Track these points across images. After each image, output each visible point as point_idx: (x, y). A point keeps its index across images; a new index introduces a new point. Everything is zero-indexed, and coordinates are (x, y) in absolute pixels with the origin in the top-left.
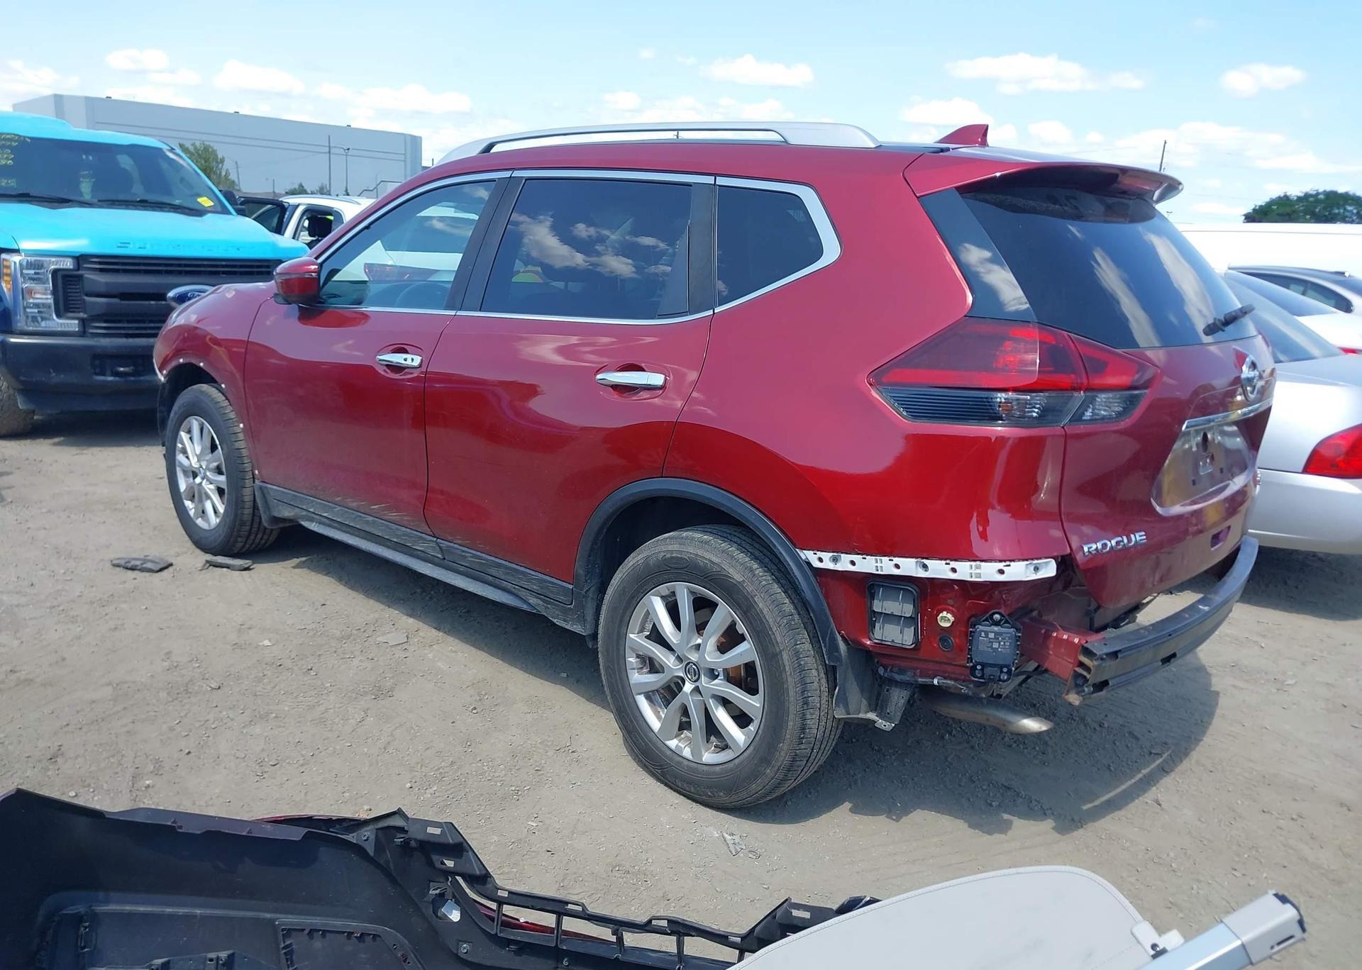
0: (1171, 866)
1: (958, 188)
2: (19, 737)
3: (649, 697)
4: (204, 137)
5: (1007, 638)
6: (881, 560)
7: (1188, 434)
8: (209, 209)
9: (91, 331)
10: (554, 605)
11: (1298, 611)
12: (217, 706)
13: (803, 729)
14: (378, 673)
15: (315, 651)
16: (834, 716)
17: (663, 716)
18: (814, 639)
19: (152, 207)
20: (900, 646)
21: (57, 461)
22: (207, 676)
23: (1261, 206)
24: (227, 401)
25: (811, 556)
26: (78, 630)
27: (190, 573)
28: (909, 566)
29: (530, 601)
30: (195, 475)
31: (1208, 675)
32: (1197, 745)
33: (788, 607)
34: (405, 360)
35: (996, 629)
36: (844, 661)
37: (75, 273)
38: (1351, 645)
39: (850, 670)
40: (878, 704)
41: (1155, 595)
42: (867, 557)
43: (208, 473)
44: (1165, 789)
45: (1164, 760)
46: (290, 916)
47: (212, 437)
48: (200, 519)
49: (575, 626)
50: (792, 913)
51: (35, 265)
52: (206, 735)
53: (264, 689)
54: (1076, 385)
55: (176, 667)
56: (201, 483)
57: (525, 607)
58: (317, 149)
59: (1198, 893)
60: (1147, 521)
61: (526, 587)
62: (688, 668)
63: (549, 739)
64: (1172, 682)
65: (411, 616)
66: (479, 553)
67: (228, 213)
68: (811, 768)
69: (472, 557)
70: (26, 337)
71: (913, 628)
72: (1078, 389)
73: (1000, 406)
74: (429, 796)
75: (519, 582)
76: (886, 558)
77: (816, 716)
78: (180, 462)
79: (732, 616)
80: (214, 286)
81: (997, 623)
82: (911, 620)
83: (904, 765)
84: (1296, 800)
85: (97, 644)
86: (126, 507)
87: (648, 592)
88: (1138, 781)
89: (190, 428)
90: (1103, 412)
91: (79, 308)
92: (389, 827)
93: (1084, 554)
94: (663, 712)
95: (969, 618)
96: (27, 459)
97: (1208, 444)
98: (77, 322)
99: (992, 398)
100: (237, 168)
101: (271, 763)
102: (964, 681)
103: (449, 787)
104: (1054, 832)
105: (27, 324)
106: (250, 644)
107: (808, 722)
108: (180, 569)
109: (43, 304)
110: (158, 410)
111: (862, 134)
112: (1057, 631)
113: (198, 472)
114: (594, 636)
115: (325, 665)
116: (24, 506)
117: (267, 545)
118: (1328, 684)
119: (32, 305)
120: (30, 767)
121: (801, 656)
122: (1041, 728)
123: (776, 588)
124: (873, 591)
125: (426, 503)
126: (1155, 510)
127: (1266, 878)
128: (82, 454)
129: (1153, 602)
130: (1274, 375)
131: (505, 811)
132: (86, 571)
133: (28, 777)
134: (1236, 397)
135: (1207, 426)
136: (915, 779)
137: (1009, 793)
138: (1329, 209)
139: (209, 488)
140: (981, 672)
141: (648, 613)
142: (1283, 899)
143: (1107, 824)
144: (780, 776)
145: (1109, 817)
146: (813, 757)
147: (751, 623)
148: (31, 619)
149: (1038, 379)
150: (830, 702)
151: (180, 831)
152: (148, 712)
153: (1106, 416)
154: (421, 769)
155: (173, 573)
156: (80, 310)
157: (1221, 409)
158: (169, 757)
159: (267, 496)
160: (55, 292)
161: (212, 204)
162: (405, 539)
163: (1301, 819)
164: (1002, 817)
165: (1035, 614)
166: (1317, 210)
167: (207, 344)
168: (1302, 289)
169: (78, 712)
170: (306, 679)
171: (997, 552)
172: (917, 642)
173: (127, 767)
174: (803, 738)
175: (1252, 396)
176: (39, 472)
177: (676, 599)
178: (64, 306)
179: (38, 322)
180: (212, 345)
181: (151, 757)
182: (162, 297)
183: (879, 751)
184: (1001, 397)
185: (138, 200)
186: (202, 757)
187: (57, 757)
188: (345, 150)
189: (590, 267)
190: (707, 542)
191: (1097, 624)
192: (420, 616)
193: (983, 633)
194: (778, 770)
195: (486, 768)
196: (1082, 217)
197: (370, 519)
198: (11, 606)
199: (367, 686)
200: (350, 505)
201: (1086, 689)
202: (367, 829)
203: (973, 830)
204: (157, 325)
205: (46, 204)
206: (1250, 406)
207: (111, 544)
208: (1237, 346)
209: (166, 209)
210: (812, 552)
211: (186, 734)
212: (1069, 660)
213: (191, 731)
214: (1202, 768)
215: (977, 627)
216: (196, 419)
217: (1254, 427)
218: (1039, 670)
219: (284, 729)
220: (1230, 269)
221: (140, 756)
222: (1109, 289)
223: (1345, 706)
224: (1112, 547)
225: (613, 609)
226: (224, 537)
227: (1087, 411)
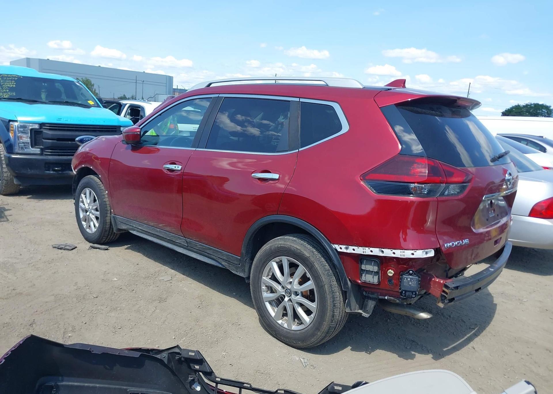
0: (480, 373)
1: (395, 104)
2: (17, 316)
3: (270, 303)
4: (87, 76)
5: (415, 281)
6: (365, 249)
7: (485, 201)
8: (92, 105)
9: (45, 153)
10: (232, 265)
11: (527, 272)
12: (96, 305)
13: (333, 316)
14: (161, 292)
15: (135, 283)
16: (345, 311)
17: (276, 311)
18: (338, 280)
19: (69, 104)
20: (372, 283)
21: (29, 205)
22: (92, 292)
23: (508, 109)
24: (101, 182)
25: (337, 247)
26: (40, 273)
27: (84, 251)
28: (376, 251)
29: (223, 264)
30: (87, 212)
31: (492, 297)
32: (489, 325)
33: (327, 267)
34: (175, 167)
35: (411, 277)
36: (350, 289)
37: (39, 130)
38: (549, 285)
39: (352, 293)
40: (362, 307)
41: (471, 264)
42: (360, 248)
43: (92, 211)
44: (476, 343)
45: (476, 331)
46: (133, 388)
47: (94, 196)
48: (88, 229)
49: (240, 274)
50: (334, 387)
51: (23, 127)
52: (93, 316)
53: (115, 298)
54: (442, 181)
55: (79, 288)
56: (89, 215)
57: (220, 266)
58: (131, 81)
59: (490, 384)
60: (469, 235)
61: (221, 258)
62: (286, 291)
63: (229, 319)
64: (478, 300)
65: (172, 269)
66: (202, 244)
67: (100, 107)
68: (336, 332)
69: (199, 245)
70: (19, 155)
71: (377, 276)
72: (443, 183)
73: (412, 189)
74: (182, 342)
75: (218, 256)
76: (367, 248)
77: (338, 311)
78: (81, 206)
79: (305, 270)
80: (96, 137)
81: (411, 275)
82: (377, 273)
83: (372, 332)
84: (528, 347)
85: (47, 279)
86: (58, 224)
87: (271, 260)
88: (465, 339)
89: (86, 192)
90: (452, 192)
91: (40, 144)
92: (173, 352)
93: (445, 247)
94: (276, 309)
95: (400, 273)
96: (17, 204)
97: (492, 205)
98: (39, 149)
99: (409, 186)
100: (99, 88)
101: (119, 328)
102: (397, 298)
103: (190, 338)
104: (432, 359)
105: (19, 150)
106: (109, 280)
107: (335, 313)
108: (80, 249)
109: (26, 142)
110: (73, 185)
111: (357, 82)
112: (434, 278)
113: (88, 210)
114: (248, 278)
115: (139, 289)
116: (17, 223)
117: (115, 240)
118: (540, 301)
119: (21, 143)
120: (22, 328)
121: (333, 287)
122: (427, 317)
123: (323, 259)
124: (362, 261)
125: (182, 224)
126: (472, 230)
127: (517, 379)
128: (39, 202)
129: (470, 267)
130: (518, 178)
131: (212, 348)
132: (42, 249)
133: (21, 332)
134: (503, 186)
135: (492, 198)
136: (376, 337)
137: (414, 343)
138: (536, 111)
139: (93, 217)
140: (404, 294)
141: (271, 269)
142: (528, 383)
143: (454, 356)
144: (323, 335)
145: (454, 354)
146: (336, 328)
147: (312, 273)
148: (21, 268)
149: (427, 179)
150: (344, 305)
151: (93, 352)
152: (69, 306)
153: (453, 193)
154: (178, 331)
155: (77, 251)
156: (41, 145)
157: (497, 191)
158: (78, 325)
159: (116, 220)
160: (31, 138)
161: (93, 103)
162: (172, 238)
163: (531, 355)
164: (411, 353)
165: (425, 271)
166: (531, 111)
167: (93, 160)
168: (526, 143)
169: (41, 306)
170: (131, 294)
171: (411, 246)
172: (379, 282)
173: (61, 329)
174: (333, 320)
175: (509, 186)
176: (22, 209)
177: (282, 263)
178: (34, 143)
179: (23, 149)
180: (94, 159)
181: (71, 325)
182: (74, 140)
183: (362, 326)
184: (412, 185)
185: (65, 101)
186: (91, 325)
187: (33, 324)
188: (142, 81)
189: (243, 132)
190: (295, 241)
191: (449, 275)
192: (176, 269)
193: (405, 278)
194: (323, 333)
195: (204, 331)
196: (443, 115)
197: (158, 230)
198: (13, 263)
199: (156, 297)
200: (150, 224)
201: (446, 301)
202: (165, 353)
203: (400, 358)
204: (74, 151)
205: (28, 102)
206: (509, 190)
207: (52, 239)
208: (503, 167)
209: (76, 105)
210: (337, 245)
211: (84, 315)
212: (439, 290)
213: (86, 314)
214: (491, 334)
215: (403, 276)
216: (88, 189)
217: (510, 199)
218: (427, 293)
219: (123, 314)
220: (497, 134)
221: (66, 324)
222: (452, 142)
223: (547, 310)
224: (456, 245)
225: (257, 267)
226: (98, 236)
227: (446, 191)
